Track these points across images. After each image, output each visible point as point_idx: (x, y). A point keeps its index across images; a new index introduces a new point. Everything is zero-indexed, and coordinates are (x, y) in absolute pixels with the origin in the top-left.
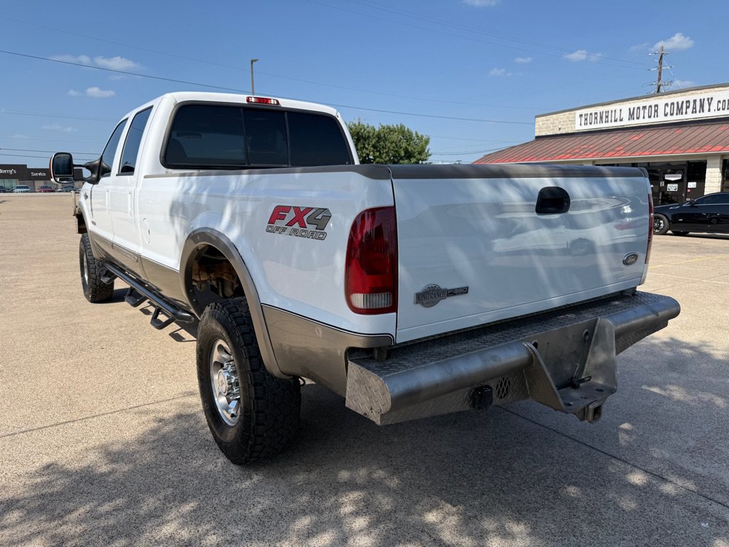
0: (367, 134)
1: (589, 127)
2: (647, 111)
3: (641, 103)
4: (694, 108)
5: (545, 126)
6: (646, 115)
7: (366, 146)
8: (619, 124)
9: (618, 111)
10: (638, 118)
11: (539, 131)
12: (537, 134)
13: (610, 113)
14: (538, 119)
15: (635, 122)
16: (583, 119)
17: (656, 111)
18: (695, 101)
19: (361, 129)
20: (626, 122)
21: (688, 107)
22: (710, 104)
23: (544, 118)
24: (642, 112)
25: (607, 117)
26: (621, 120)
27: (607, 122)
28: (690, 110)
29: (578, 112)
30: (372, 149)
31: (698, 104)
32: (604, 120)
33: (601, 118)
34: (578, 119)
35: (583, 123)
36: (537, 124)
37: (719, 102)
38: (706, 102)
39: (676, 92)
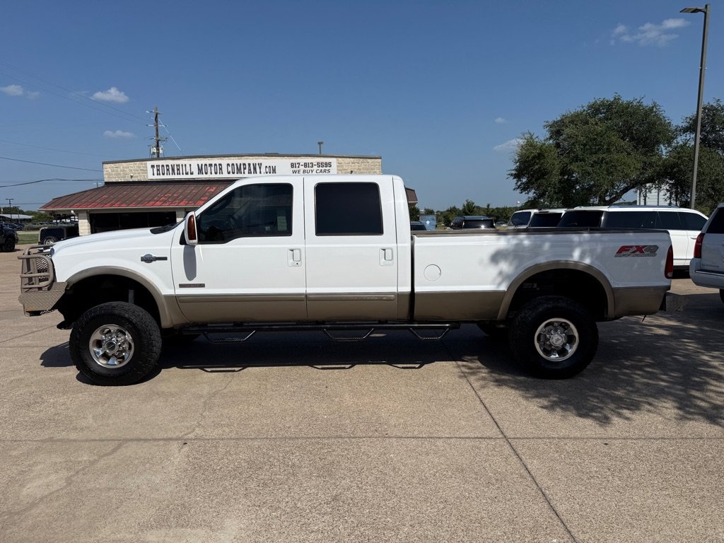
1: (161, 177)
2: (213, 168)
3: (207, 161)
4: (250, 170)
5: (113, 173)
6: (213, 172)
8: (189, 176)
9: (188, 166)
10: (206, 173)
11: (108, 177)
12: (106, 180)
13: (181, 167)
14: (106, 166)
15: (203, 176)
16: (155, 169)
17: (221, 169)
18: (249, 164)
20: (196, 176)
21: (245, 169)
22: (260, 168)
23: (112, 165)
24: (209, 168)
25: (178, 170)
26: (192, 174)
27: (179, 174)
28: (247, 171)
29: (149, 164)
31: (252, 166)
32: (176, 172)
33: (173, 170)
34: (150, 170)
35: (155, 172)
36: (105, 170)
37: (266, 167)
38: (257, 166)
39: (234, 156)
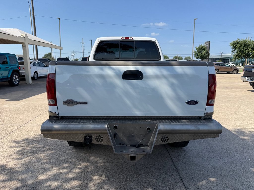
0: (249, 44)
7: (248, 49)
19: (246, 42)
30: (251, 50)
